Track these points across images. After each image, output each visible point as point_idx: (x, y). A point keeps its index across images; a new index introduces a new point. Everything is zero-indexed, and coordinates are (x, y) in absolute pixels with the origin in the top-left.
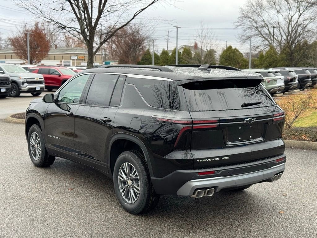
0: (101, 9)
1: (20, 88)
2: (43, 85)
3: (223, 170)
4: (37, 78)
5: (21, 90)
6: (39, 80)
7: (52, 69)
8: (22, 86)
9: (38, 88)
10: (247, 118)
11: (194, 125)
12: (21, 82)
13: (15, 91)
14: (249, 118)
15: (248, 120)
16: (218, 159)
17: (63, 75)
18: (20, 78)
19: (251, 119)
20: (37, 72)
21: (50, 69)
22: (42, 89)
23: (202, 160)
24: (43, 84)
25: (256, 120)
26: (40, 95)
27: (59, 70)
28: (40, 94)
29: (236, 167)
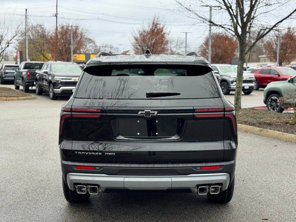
0: (253, 4)
1: (229, 86)
2: (253, 84)
3: (104, 167)
4: (247, 77)
5: (230, 89)
6: (248, 79)
7: (273, 69)
8: (231, 84)
9: (247, 87)
10: (143, 111)
11: (73, 113)
12: (230, 81)
13: (226, 89)
14: (145, 110)
15: (144, 112)
16: (100, 154)
17: (282, 75)
18: (230, 77)
19: (150, 112)
20: (259, 72)
21: (271, 69)
22: (251, 88)
23: (80, 153)
24: (253, 82)
25: (158, 113)
26: (251, 94)
27: (280, 70)
28: (251, 92)
29: (125, 166)
